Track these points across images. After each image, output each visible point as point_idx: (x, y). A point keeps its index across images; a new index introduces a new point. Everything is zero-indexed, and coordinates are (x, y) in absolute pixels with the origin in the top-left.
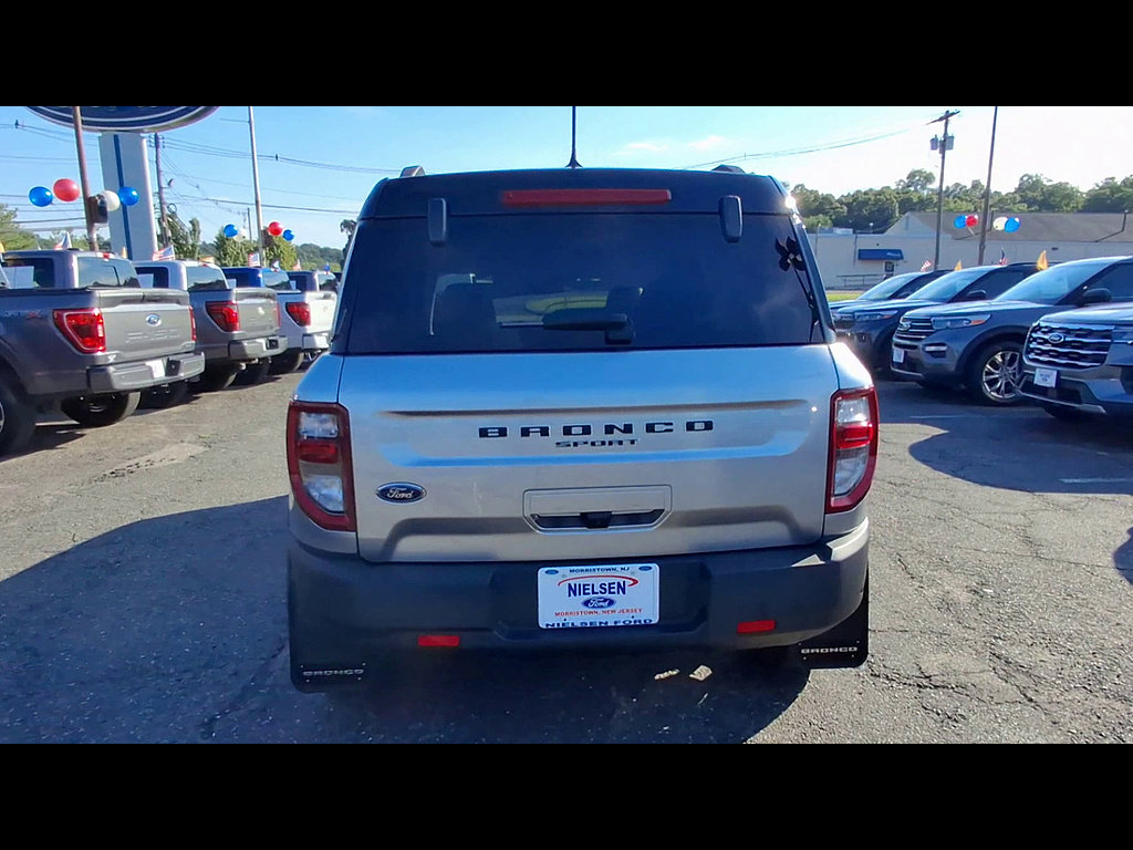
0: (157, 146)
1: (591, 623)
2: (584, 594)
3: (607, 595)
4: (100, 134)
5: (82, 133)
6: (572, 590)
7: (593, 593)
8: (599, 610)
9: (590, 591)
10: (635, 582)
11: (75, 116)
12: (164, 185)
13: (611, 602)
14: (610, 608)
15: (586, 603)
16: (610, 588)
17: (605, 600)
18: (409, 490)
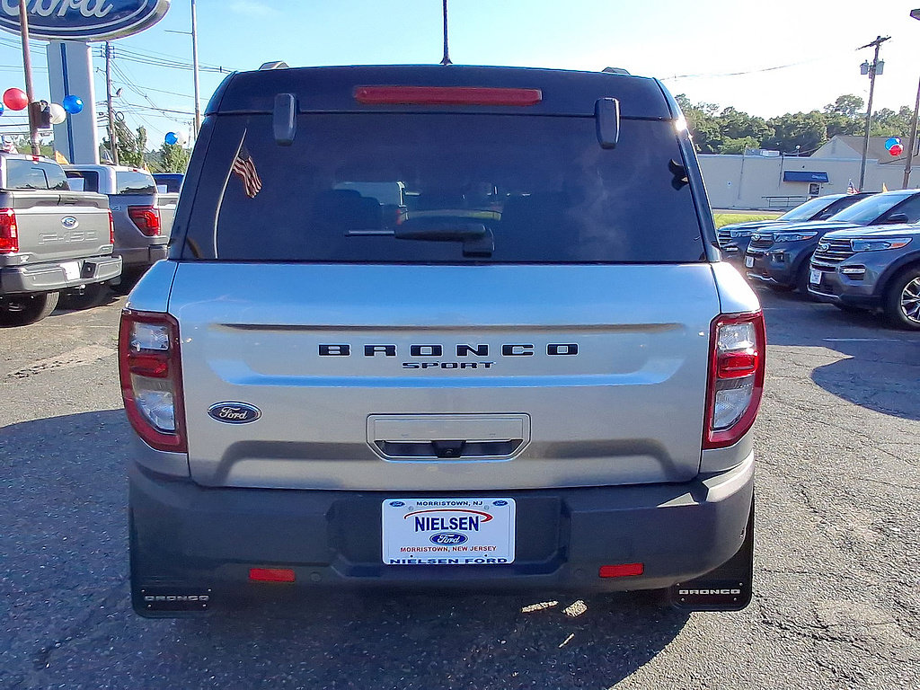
0: (108, 56)
1: (440, 561)
2: (433, 529)
3: (458, 531)
4: (49, 43)
5: (28, 40)
6: (419, 524)
7: (443, 528)
8: (450, 548)
9: (440, 526)
10: (489, 517)
11: (23, 24)
12: (113, 93)
13: (462, 539)
14: (463, 545)
15: (435, 539)
16: (461, 523)
17: (456, 536)
18: (242, 410)
